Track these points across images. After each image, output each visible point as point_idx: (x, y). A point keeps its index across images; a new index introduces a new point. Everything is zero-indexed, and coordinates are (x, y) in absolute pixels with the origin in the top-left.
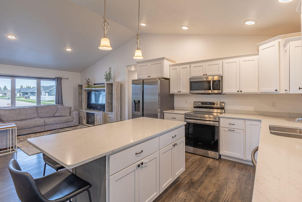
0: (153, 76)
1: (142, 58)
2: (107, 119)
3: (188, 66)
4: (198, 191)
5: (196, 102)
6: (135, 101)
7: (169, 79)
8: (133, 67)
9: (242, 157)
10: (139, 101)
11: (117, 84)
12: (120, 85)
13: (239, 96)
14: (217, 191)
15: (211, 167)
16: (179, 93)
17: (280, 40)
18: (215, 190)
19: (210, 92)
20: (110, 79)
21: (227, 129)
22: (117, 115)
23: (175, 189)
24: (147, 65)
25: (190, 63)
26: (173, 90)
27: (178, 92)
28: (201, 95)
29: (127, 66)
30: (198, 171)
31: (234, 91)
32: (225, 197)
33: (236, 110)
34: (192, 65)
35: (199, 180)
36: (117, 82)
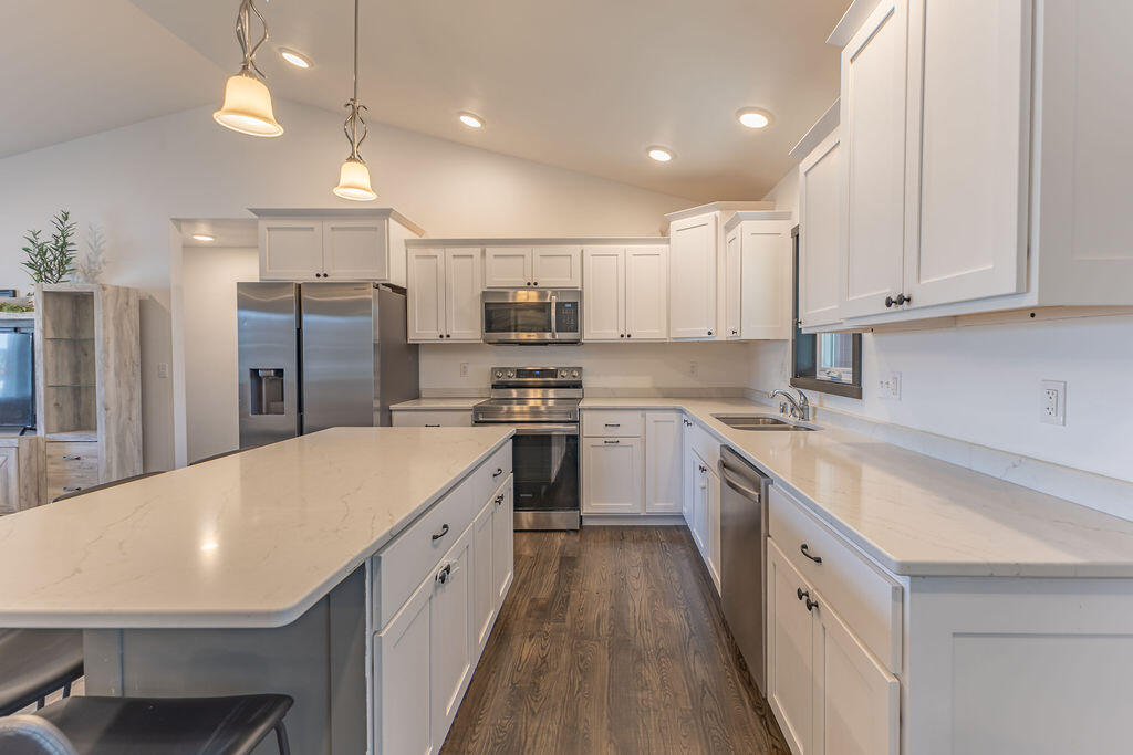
0: (339, 274)
1: (372, 196)
2: (51, 468)
3: (476, 251)
4: (568, 624)
5: (501, 370)
6: (255, 372)
7: (403, 291)
8: (203, 228)
9: (637, 510)
10: (279, 372)
11: (122, 299)
12: (133, 302)
13: (624, 348)
14: (612, 607)
15: (570, 555)
16: (445, 341)
17: (718, 213)
18: (606, 607)
19: (548, 336)
20: (61, 273)
21: (601, 442)
22: (121, 445)
23: (501, 643)
24: (312, 228)
25: (483, 243)
26: (420, 331)
27: (441, 336)
28: (517, 347)
29: (177, 221)
30: (542, 574)
31: (611, 334)
32: (637, 615)
33: (612, 389)
34: (490, 251)
35: (554, 595)
36: (118, 288)
